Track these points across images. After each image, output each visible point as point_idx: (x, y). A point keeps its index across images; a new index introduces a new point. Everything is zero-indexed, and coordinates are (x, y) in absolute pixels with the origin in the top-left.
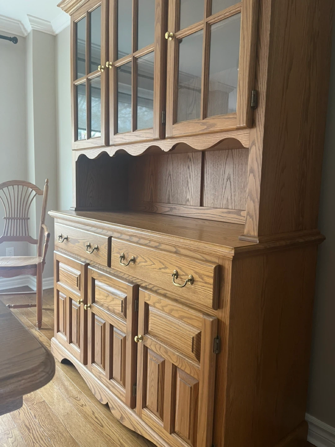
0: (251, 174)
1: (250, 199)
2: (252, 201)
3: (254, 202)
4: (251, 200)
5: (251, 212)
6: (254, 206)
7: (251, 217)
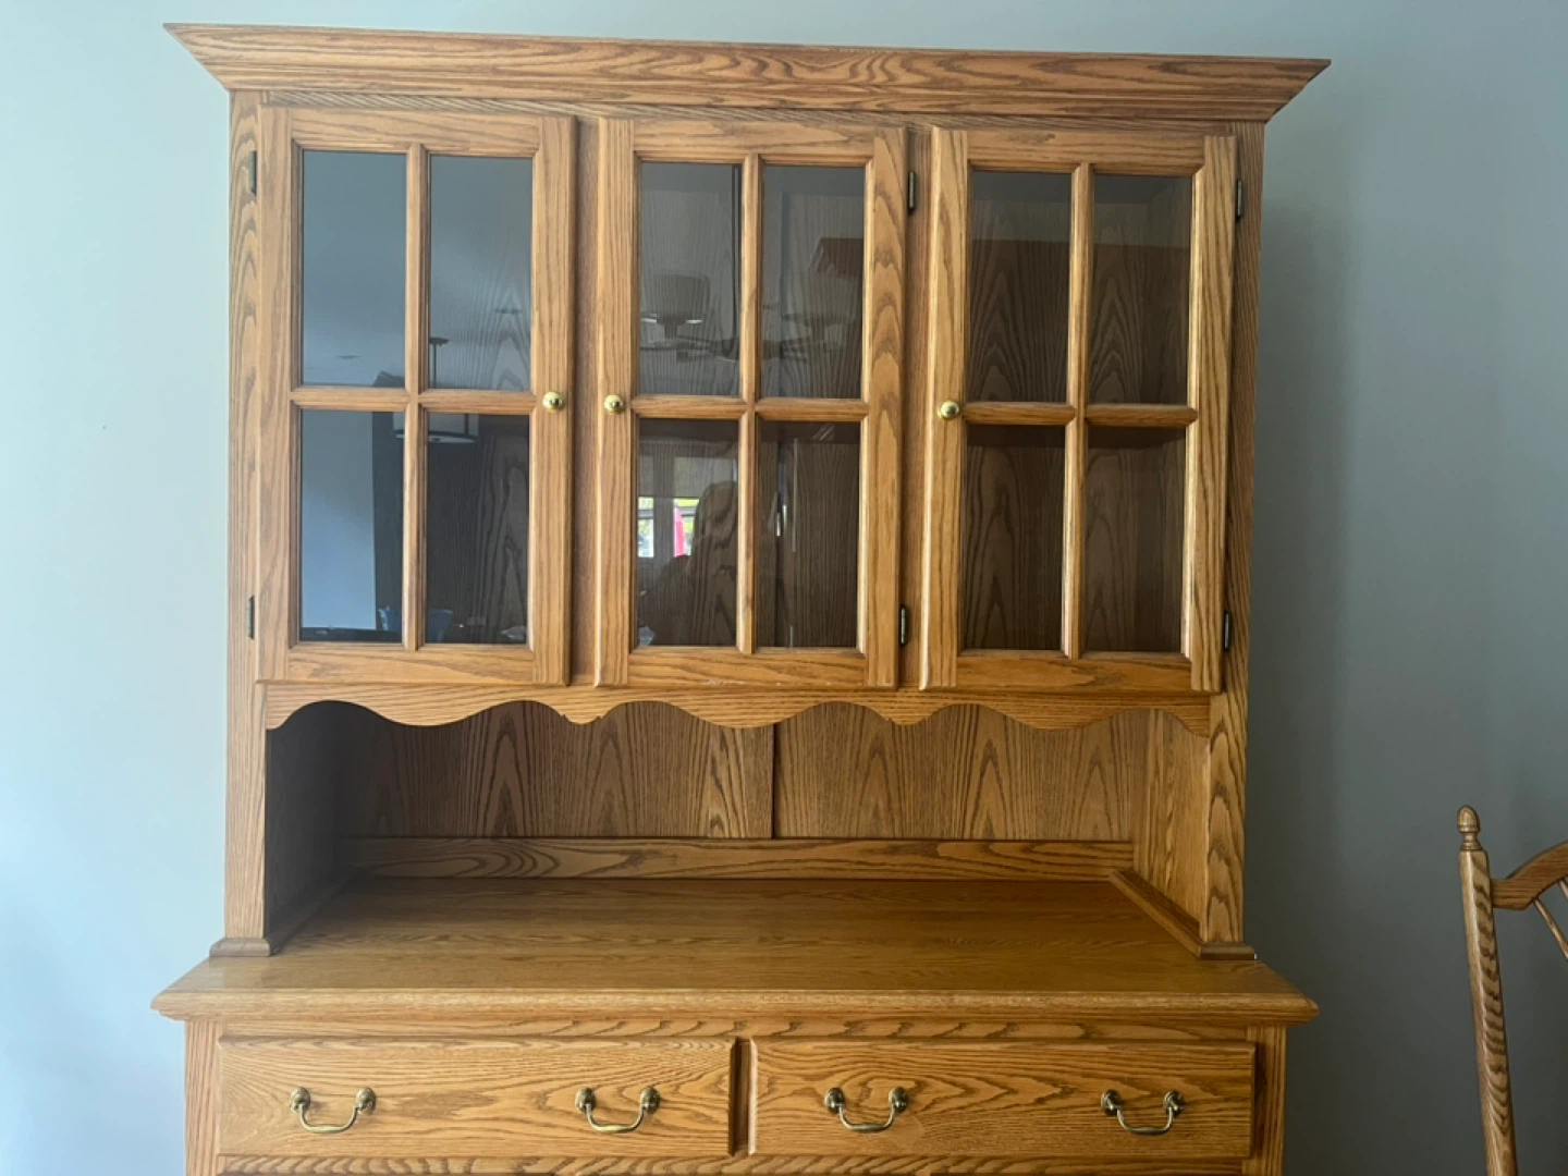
0: (1216, 800)
1: (1217, 858)
2: (1223, 862)
3: (1228, 862)
4: (1220, 859)
5: (1221, 889)
6: (1231, 874)
7: (1223, 898)
